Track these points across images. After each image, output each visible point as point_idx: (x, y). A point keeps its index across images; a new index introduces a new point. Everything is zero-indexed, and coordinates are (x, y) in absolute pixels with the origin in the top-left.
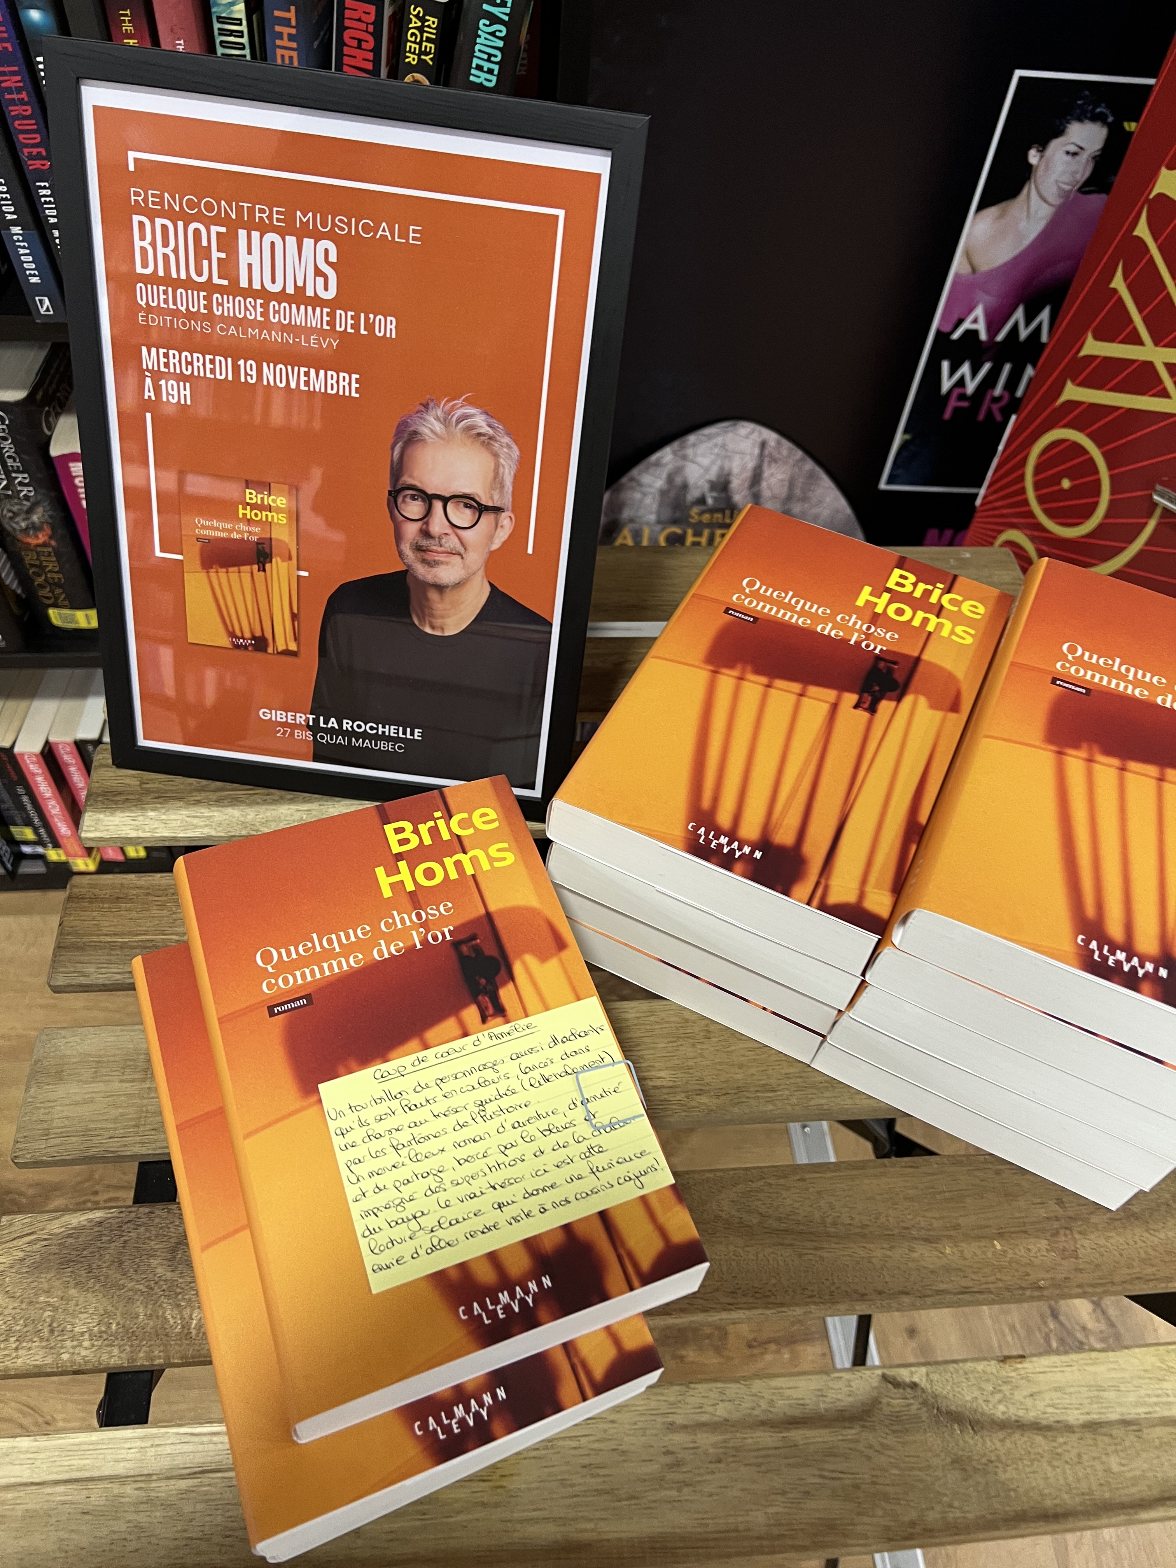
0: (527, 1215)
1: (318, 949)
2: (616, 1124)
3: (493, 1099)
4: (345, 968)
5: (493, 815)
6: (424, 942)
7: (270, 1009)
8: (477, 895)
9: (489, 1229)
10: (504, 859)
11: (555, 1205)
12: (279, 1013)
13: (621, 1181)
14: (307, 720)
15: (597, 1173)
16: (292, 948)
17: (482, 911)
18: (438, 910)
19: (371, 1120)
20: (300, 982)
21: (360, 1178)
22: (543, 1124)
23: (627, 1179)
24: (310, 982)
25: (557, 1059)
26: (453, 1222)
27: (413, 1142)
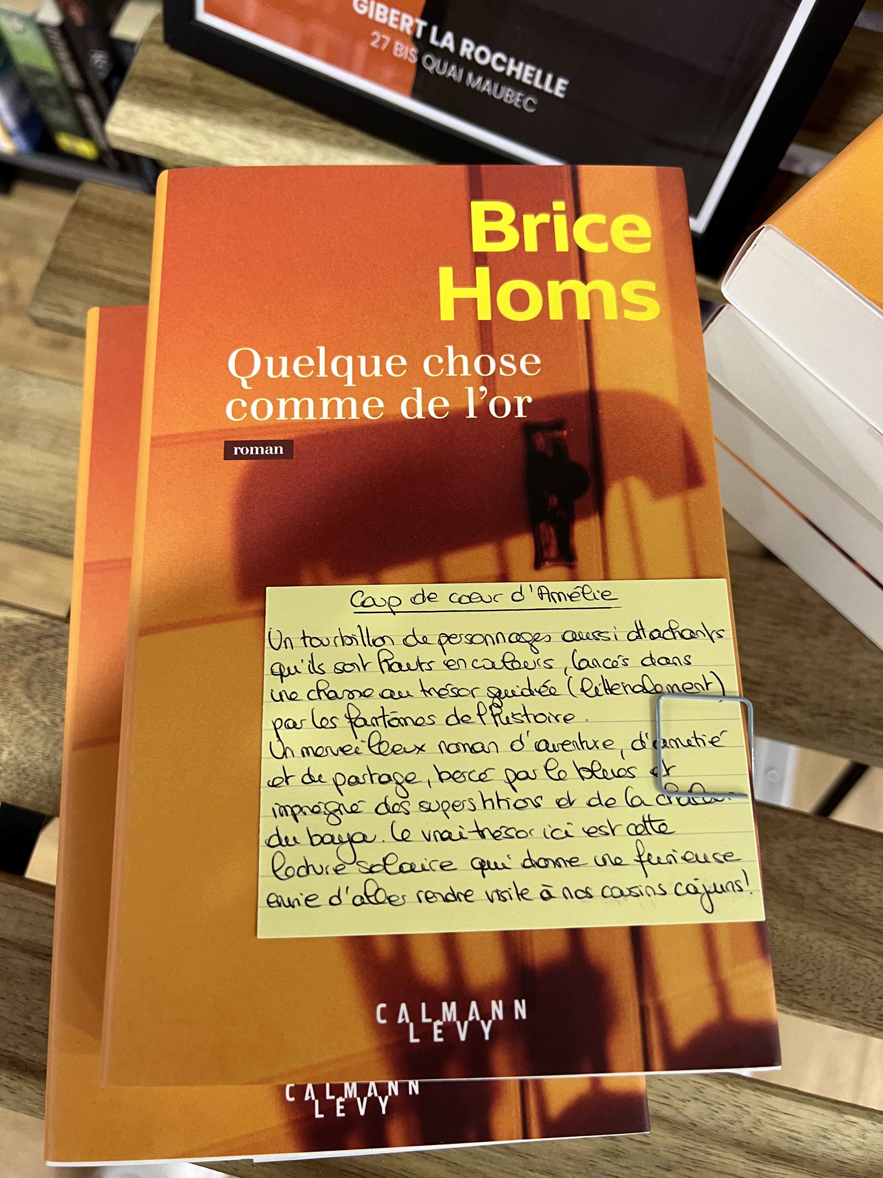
0: (520, 895)
1: (322, 373)
2: (698, 794)
3: (518, 693)
4: (354, 416)
5: (645, 229)
6: (482, 409)
7: (229, 446)
8: (583, 356)
9: (457, 898)
10: (643, 309)
11: (567, 894)
12: (240, 457)
13: (681, 890)
14: (415, 27)
15: (647, 865)
16: (284, 360)
17: (584, 385)
18: (517, 363)
19: (328, 667)
20: (282, 417)
21: (288, 752)
22: (584, 758)
23: (691, 889)
24: (297, 423)
25: (634, 661)
26: (406, 868)
27: (380, 721)
